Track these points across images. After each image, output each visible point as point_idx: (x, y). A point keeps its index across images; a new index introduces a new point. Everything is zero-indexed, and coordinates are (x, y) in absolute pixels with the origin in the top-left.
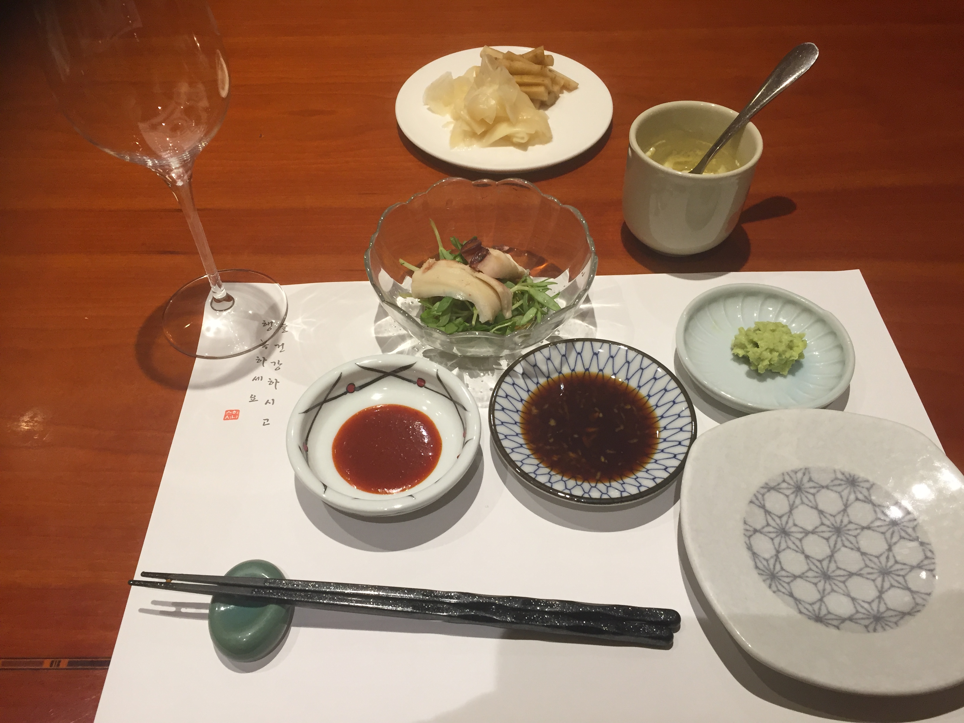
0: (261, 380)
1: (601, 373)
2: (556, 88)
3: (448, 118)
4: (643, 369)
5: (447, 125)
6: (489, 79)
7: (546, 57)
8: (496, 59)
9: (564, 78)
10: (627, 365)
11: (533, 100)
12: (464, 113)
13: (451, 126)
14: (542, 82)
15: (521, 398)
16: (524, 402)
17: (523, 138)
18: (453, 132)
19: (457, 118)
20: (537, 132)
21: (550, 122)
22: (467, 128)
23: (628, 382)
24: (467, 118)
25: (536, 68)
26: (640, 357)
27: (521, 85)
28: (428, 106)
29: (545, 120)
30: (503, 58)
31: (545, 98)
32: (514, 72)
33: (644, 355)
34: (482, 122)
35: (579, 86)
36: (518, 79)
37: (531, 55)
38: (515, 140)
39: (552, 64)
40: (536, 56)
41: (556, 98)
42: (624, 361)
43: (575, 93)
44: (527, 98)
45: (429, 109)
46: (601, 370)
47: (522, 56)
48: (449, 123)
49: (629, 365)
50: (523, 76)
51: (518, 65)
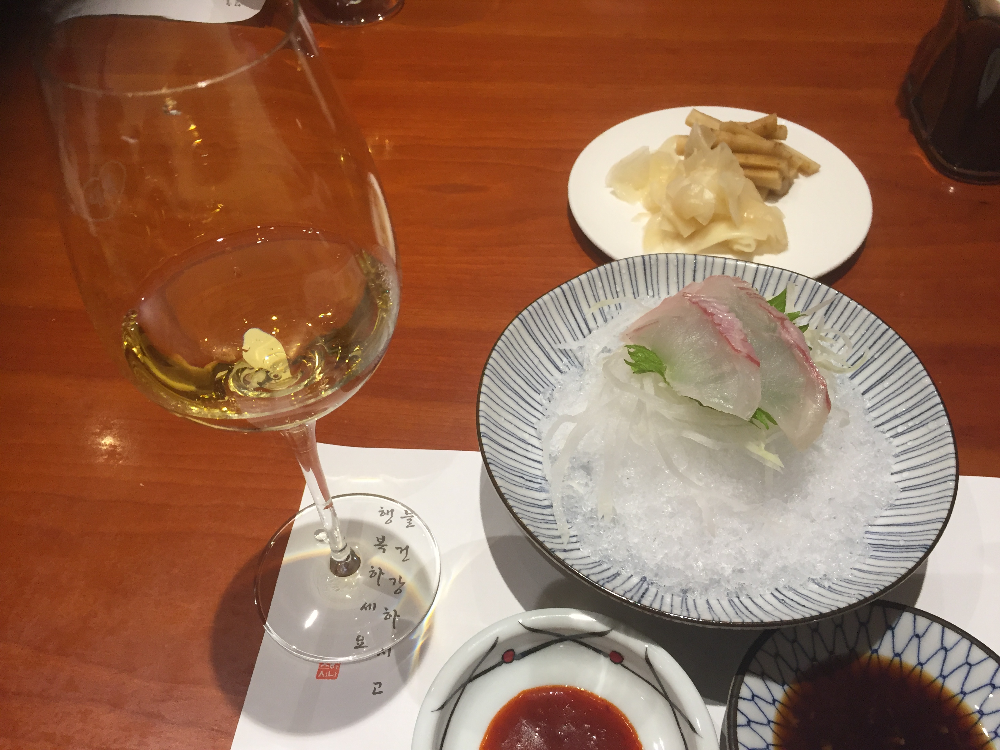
0: (374, 609)
1: (897, 659)
2: (792, 173)
3: (639, 207)
4: (970, 665)
5: (636, 218)
6: (704, 160)
7: (778, 127)
8: (712, 130)
9: (800, 157)
10: (942, 653)
11: (759, 188)
12: (667, 208)
13: (645, 220)
14: (776, 166)
15: (773, 698)
16: (777, 704)
17: (748, 246)
18: (648, 229)
19: (654, 209)
20: (769, 238)
21: (785, 221)
22: (668, 228)
23: (944, 681)
24: (671, 214)
25: (767, 144)
26: (965, 643)
27: (744, 166)
28: (611, 189)
29: (779, 218)
30: (721, 130)
31: (778, 187)
32: (736, 150)
33: (974, 641)
34: (693, 221)
35: (821, 169)
36: (741, 158)
37: (759, 125)
38: (736, 247)
39: (785, 138)
40: (765, 127)
41: (790, 184)
42: (938, 646)
43: (814, 178)
44: (751, 185)
45: (613, 193)
46: (898, 655)
47: (746, 125)
48: (640, 215)
49: (946, 654)
50: (749, 156)
51: (744, 139)
